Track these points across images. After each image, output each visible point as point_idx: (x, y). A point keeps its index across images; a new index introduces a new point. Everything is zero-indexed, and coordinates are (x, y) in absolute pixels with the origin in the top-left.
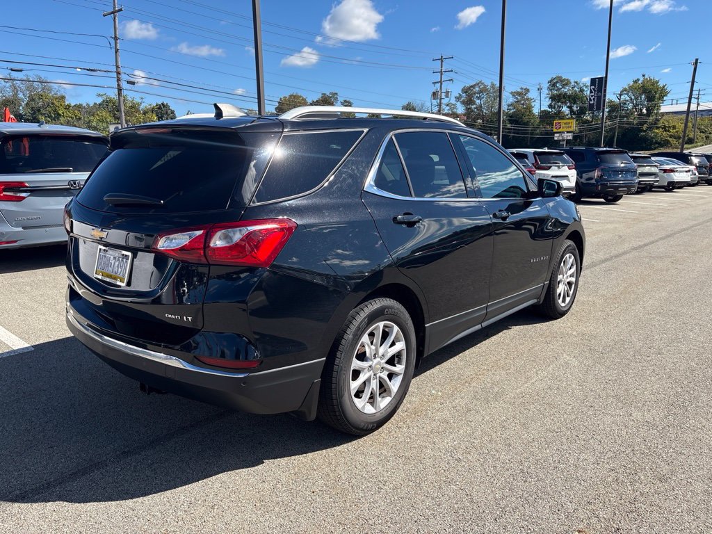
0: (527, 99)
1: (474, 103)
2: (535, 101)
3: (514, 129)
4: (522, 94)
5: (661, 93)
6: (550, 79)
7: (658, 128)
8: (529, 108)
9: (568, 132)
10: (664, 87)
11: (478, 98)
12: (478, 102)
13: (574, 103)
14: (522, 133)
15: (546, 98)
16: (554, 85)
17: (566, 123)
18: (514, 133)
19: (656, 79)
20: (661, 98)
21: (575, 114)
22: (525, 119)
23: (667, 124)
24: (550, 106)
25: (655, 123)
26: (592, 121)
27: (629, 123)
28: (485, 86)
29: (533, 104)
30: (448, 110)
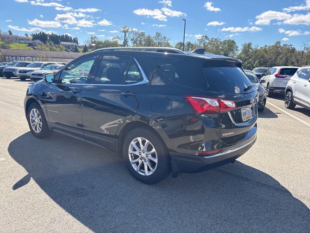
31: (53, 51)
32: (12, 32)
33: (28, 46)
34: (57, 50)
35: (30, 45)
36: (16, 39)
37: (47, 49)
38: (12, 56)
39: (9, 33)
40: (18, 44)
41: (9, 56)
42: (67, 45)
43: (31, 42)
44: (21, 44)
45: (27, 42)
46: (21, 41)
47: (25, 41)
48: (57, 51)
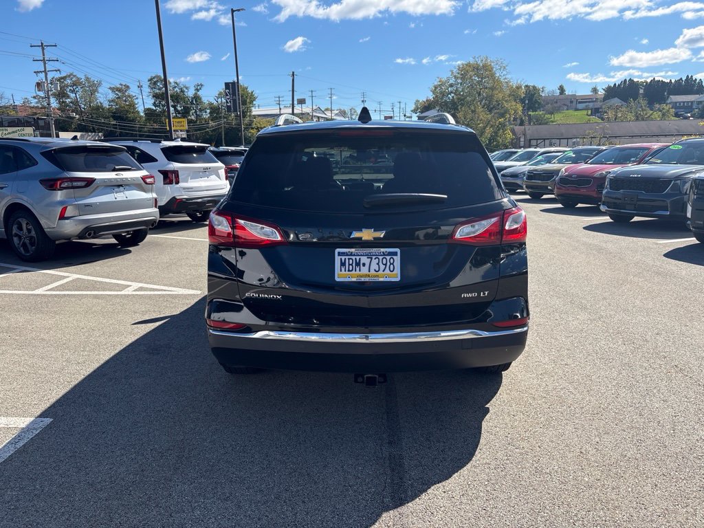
0: (129, 96)
1: (68, 97)
2: (137, 98)
3: (119, 125)
4: (121, 90)
5: (251, 98)
6: (150, 78)
7: (252, 128)
8: (132, 105)
9: (181, 131)
10: (252, 92)
11: (73, 91)
12: (72, 95)
13: (178, 102)
14: (129, 130)
15: (148, 96)
16: (155, 83)
17: (178, 122)
18: (120, 129)
19: (246, 86)
20: (251, 102)
21: (179, 113)
22: (130, 115)
23: (259, 125)
24: (154, 104)
25: (250, 125)
26: (197, 121)
27: (228, 124)
28: (79, 79)
29: (136, 101)
30: (37, 103)
31: (643, 120)
32: (565, 88)
33: (592, 115)
34: (653, 116)
35: (596, 111)
36: (571, 102)
37: (631, 116)
38: (544, 139)
39: (558, 91)
40: (571, 112)
41: (537, 139)
42: (684, 102)
43: (598, 105)
44: (576, 113)
45: (591, 105)
46: (580, 106)
47: (587, 104)
48: (652, 120)
